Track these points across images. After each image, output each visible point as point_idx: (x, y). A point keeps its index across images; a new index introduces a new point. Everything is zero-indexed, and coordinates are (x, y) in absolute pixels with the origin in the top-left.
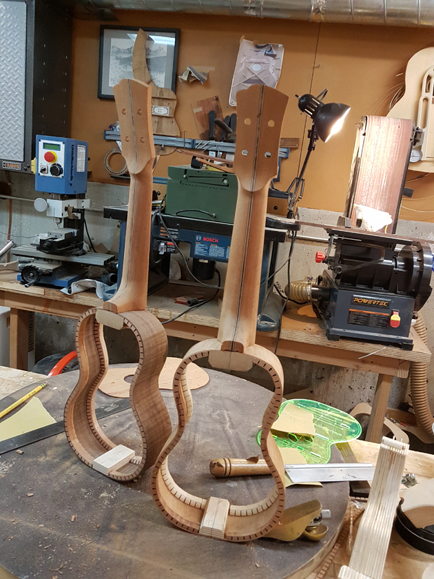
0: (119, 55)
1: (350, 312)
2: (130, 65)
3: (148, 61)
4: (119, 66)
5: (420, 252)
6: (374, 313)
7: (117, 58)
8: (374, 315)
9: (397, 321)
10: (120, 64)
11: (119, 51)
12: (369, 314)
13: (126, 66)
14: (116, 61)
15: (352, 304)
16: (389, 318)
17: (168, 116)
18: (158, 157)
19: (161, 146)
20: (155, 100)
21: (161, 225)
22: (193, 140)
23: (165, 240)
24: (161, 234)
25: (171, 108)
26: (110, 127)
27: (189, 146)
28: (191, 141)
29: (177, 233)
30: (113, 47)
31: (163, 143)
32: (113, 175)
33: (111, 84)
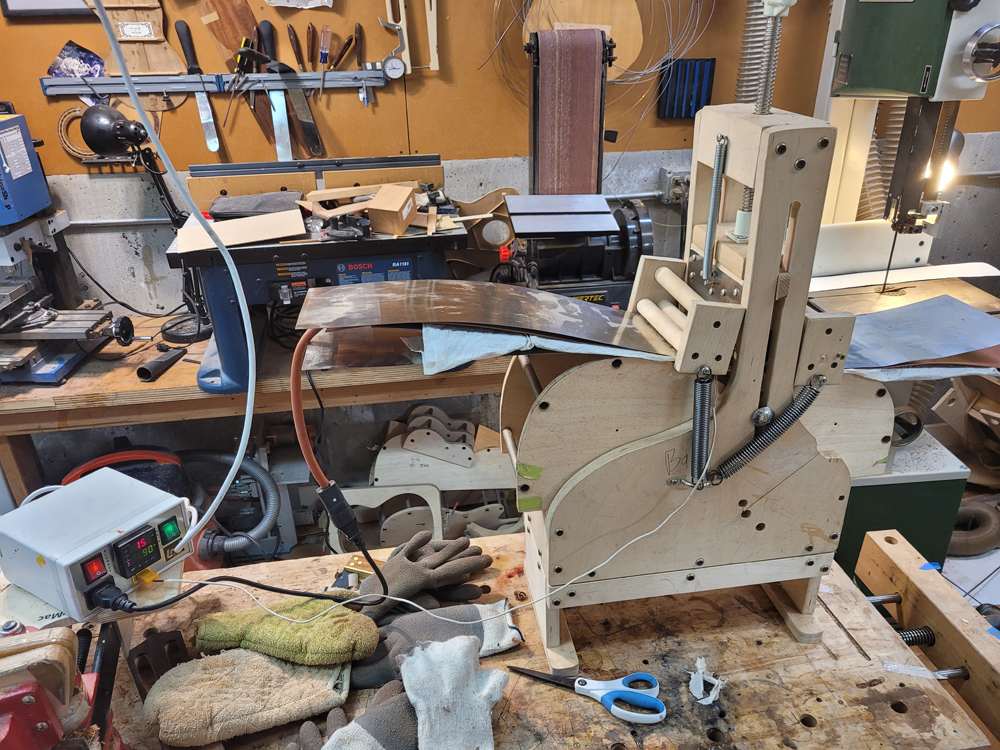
17: (153, 38)
18: (159, 114)
19: (161, 94)
20: (120, 12)
21: (278, 261)
22: (217, 77)
23: (289, 281)
24: (279, 274)
25: (154, 23)
26: (50, 72)
27: (213, 88)
28: (214, 79)
29: (305, 267)
31: (163, 89)
32: (86, 159)
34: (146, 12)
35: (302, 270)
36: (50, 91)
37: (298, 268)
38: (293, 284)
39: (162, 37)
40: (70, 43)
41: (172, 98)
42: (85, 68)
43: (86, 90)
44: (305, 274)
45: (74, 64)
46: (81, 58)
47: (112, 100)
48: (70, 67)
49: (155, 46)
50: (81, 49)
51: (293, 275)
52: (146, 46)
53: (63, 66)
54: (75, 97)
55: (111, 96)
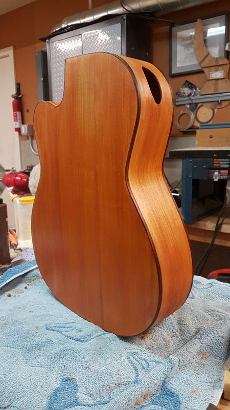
0: (183, 43)
2: (192, 47)
3: (205, 41)
7: (182, 45)
10: (185, 49)
11: (183, 39)
13: (189, 49)
14: (181, 48)
19: (218, 101)
20: (212, 68)
21: (215, 157)
23: (219, 169)
24: (215, 165)
25: (225, 71)
29: (229, 162)
30: (179, 38)
31: (219, 99)
32: (181, 130)
33: (179, 65)
34: (222, 67)
35: (227, 164)
36: (177, 104)
37: (225, 163)
38: (222, 171)
41: (222, 103)
43: (190, 102)
44: (228, 166)
47: (199, 105)
49: (222, 81)
51: (222, 166)
52: (219, 81)
54: (184, 105)
55: (198, 103)
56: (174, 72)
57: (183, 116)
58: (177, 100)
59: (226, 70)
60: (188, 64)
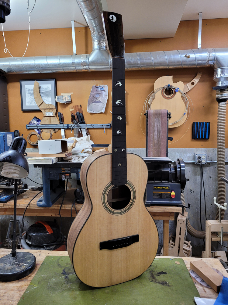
0: (29, 92)
1: (153, 193)
4: (30, 96)
5: (179, 163)
6: (163, 192)
7: (29, 93)
8: (164, 193)
9: (174, 195)
10: (30, 95)
11: (29, 90)
12: (162, 193)
14: (28, 94)
15: (154, 189)
16: (170, 194)
17: (53, 116)
18: (52, 134)
19: (53, 129)
20: (46, 110)
21: (62, 167)
22: (67, 125)
23: (65, 174)
24: (62, 171)
26: (29, 124)
27: (66, 127)
28: (66, 125)
30: (26, 89)
31: (54, 128)
32: (32, 144)
33: (27, 105)
34: (52, 110)
35: (69, 171)
36: (28, 128)
39: (55, 115)
40: (35, 117)
41: (56, 130)
42: (38, 123)
43: (36, 127)
45: (35, 122)
46: (37, 120)
47: (42, 130)
48: (34, 123)
49: (53, 117)
50: (37, 118)
51: (66, 172)
52: (51, 117)
53: (32, 122)
54: (33, 129)
55: (42, 129)
56: (24, 108)
57: (32, 136)
58: (28, 126)
59: (54, 112)
60: (33, 105)
